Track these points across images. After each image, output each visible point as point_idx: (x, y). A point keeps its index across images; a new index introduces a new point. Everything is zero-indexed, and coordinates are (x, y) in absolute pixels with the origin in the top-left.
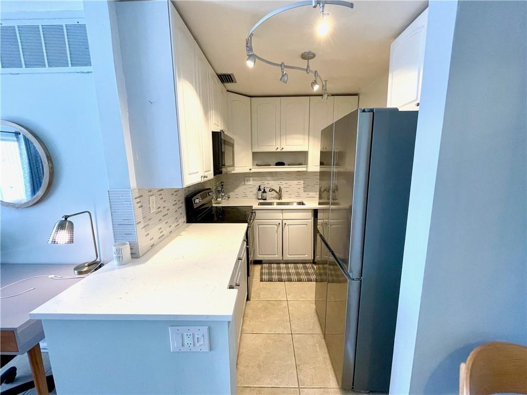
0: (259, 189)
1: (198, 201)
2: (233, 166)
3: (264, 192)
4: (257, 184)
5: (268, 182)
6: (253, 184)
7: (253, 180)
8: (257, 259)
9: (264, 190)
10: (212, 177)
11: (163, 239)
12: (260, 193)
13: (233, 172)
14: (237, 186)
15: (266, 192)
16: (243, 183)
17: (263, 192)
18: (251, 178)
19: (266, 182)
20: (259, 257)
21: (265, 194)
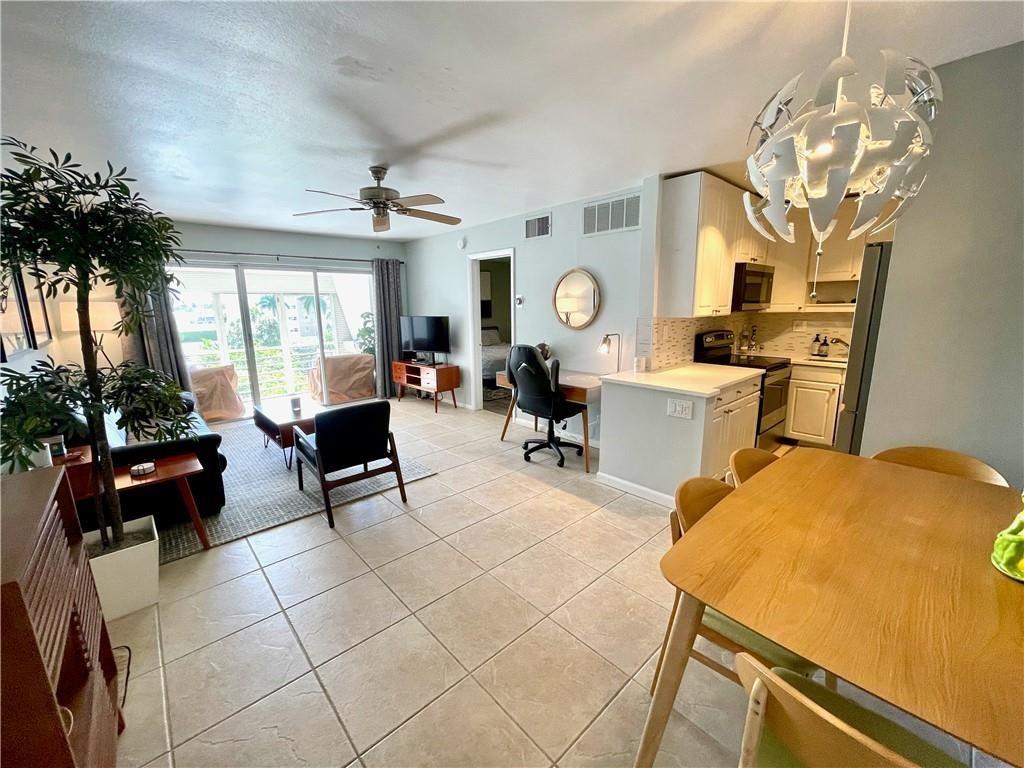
0: (817, 340)
1: (709, 340)
2: (768, 300)
3: (825, 343)
4: (814, 331)
5: (836, 330)
6: (806, 332)
7: (808, 325)
8: (788, 436)
9: (825, 341)
10: (729, 312)
11: (669, 366)
12: (817, 344)
13: (768, 310)
14: (778, 333)
15: (827, 345)
16: (790, 329)
17: (822, 345)
18: (805, 323)
19: (831, 330)
20: (791, 434)
21: (824, 348)
